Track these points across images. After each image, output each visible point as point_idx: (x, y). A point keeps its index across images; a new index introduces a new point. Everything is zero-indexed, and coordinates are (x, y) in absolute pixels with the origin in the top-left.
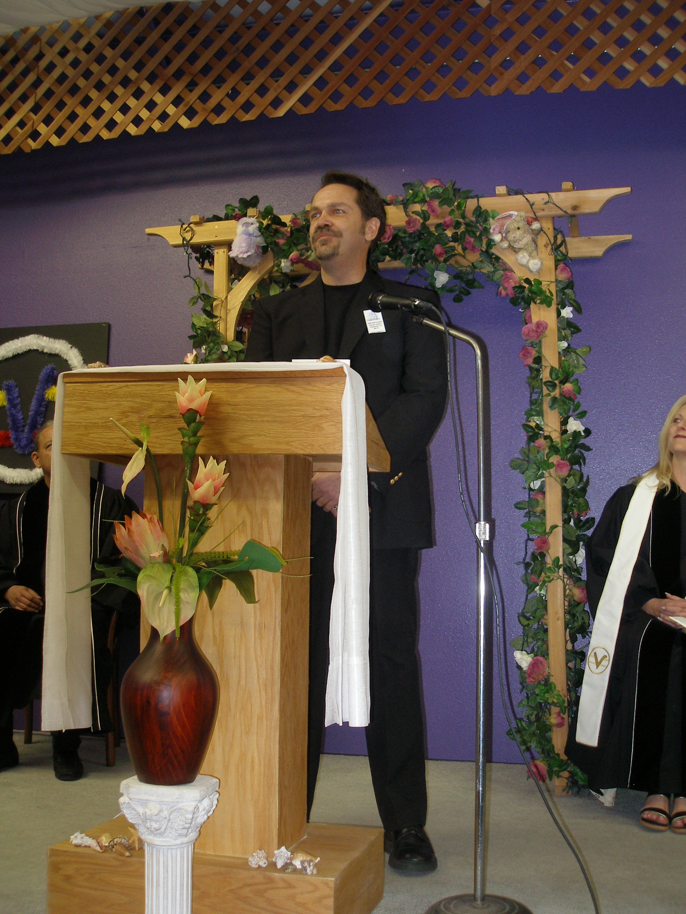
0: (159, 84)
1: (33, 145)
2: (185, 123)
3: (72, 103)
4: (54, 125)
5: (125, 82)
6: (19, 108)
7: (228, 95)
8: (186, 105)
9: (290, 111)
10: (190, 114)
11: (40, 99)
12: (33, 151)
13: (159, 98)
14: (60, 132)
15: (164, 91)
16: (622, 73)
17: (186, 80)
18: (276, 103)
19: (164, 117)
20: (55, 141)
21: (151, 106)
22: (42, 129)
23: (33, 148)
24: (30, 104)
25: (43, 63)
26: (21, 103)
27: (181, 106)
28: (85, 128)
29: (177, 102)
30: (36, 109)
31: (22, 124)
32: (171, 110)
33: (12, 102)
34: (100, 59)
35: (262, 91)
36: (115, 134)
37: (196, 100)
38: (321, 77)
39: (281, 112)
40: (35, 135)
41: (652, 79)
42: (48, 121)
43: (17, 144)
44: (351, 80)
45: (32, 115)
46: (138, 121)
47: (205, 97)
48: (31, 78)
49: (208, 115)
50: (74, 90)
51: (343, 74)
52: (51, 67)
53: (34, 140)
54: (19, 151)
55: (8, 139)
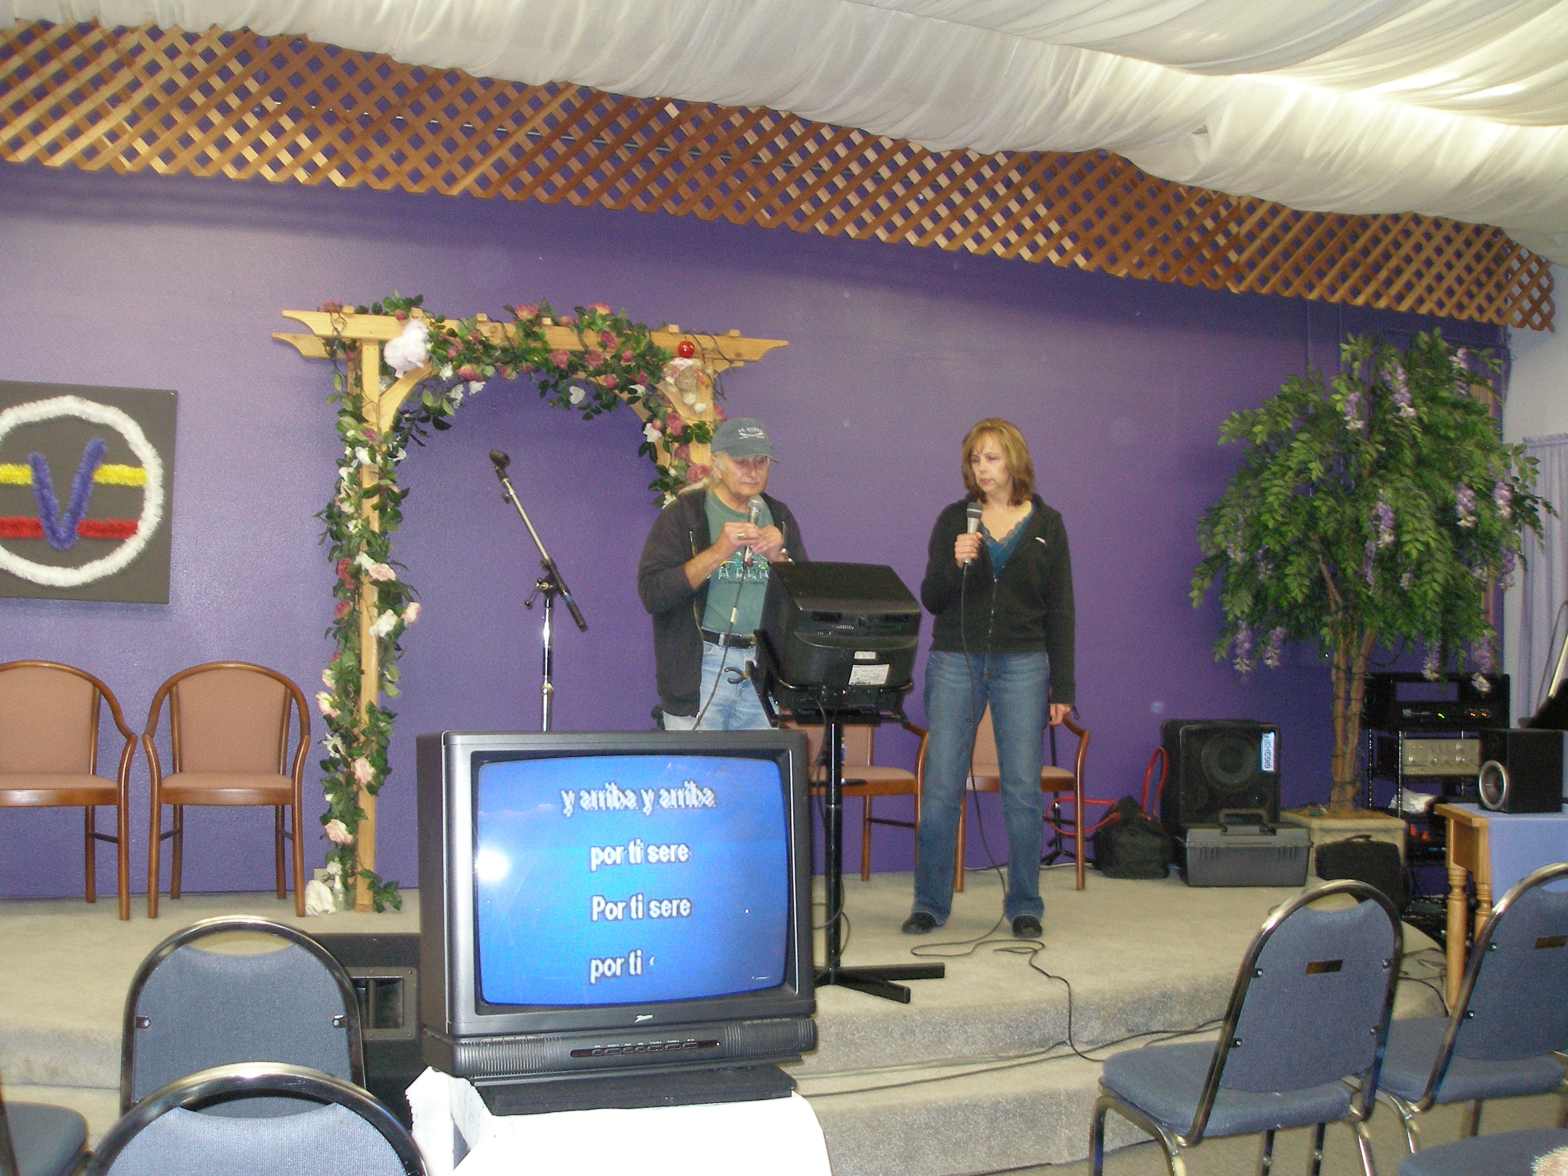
0: (305, 124)
1: (129, 166)
2: (338, 180)
3: (184, 122)
4: (159, 146)
5: (260, 112)
6: (108, 113)
7: (392, 157)
8: (340, 158)
9: (466, 192)
10: (345, 170)
11: (138, 107)
13: (304, 142)
14: (167, 157)
15: (312, 134)
16: (801, 216)
17: (340, 127)
18: (451, 179)
19: (311, 167)
20: (159, 166)
21: (295, 150)
22: (141, 146)
23: (129, 171)
25: (143, 61)
26: (111, 107)
27: (334, 158)
28: (203, 159)
29: (329, 152)
30: (133, 120)
31: (113, 136)
32: (320, 160)
33: (98, 103)
34: (225, 73)
35: (433, 161)
36: (245, 175)
37: (352, 157)
38: (501, 160)
39: (456, 191)
40: (131, 154)
41: (826, 228)
42: (150, 138)
43: (106, 161)
45: (127, 126)
46: (276, 165)
47: (364, 154)
49: (368, 177)
50: (187, 106)
52: (153, 68)
53: (130, 160)
54: (109, 170)
55: (91, 152)
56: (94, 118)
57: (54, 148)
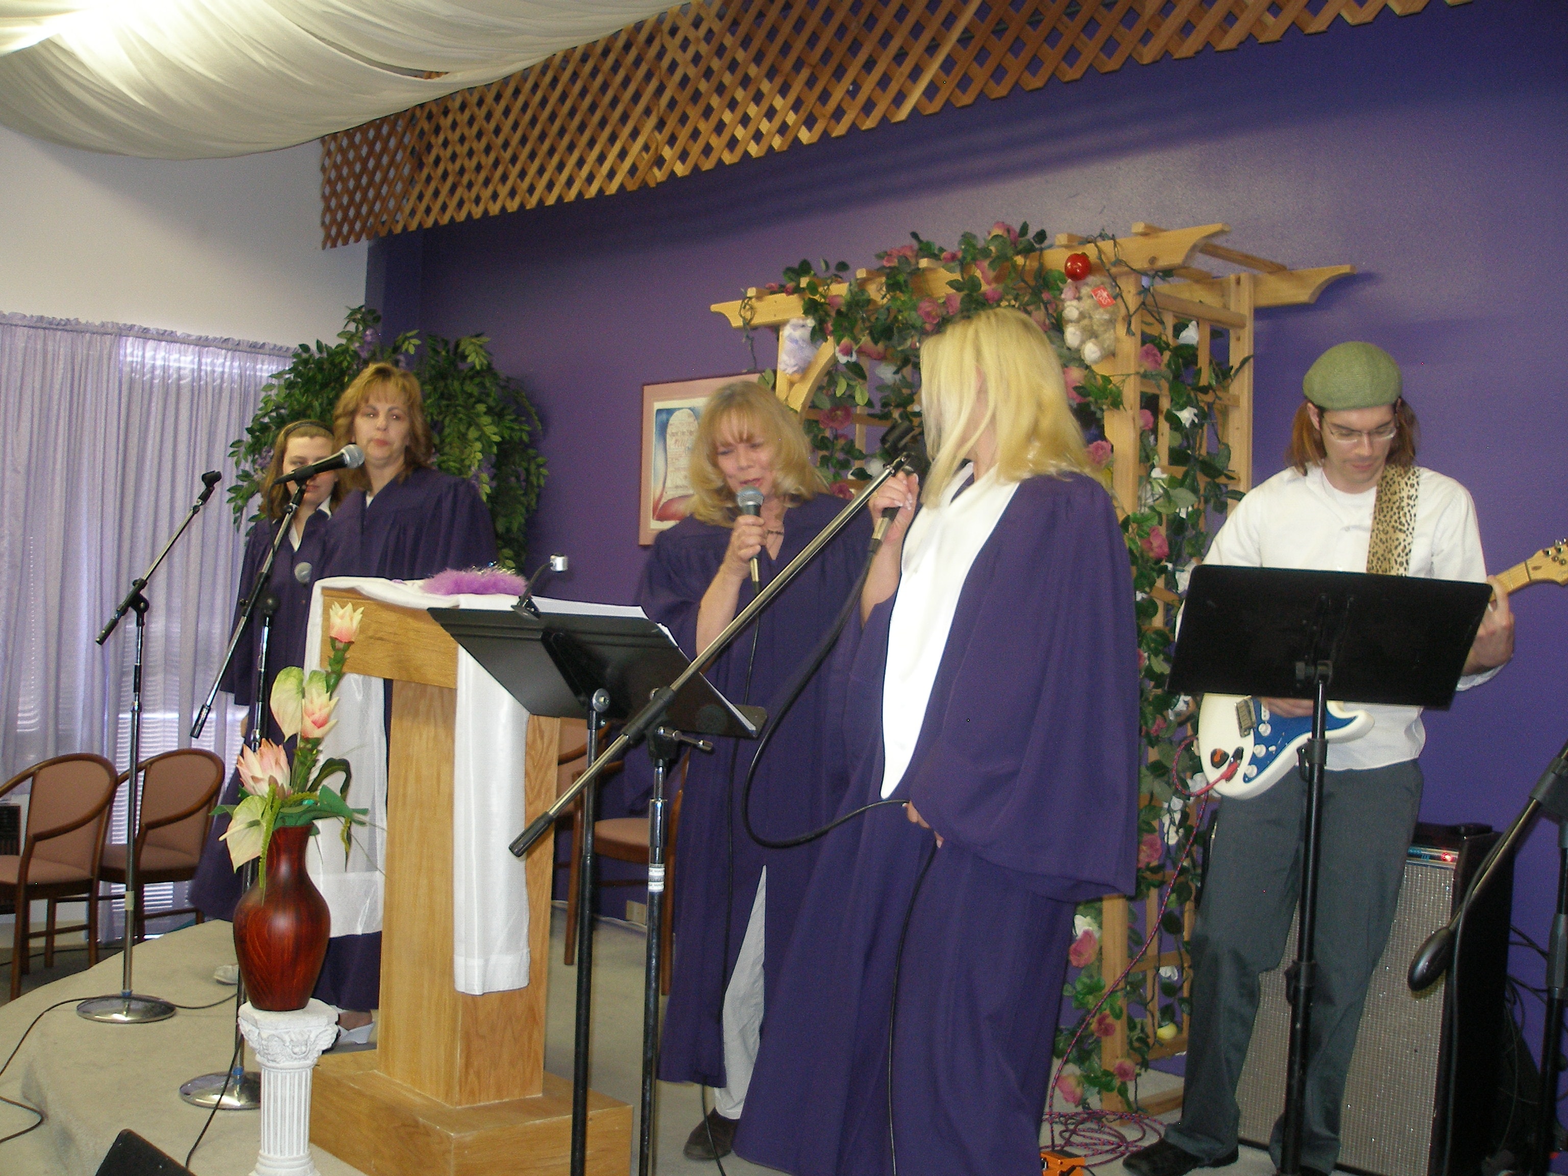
0: (779, 81)
1: (659, 175)
2: (805, 136)
3: (694, 113)
4: (679, 146)
5: (745, 82)
6: (643, 125)
7: (848, 92)
8: (805, 111)
9: (915, 111)
10: (810, 122)
11: (665, 111)
12: (658, 184)
13: (778, 102)
14: (683, 156)
15: (784, 91)
17: (805, 74)
18: (900, 99)
19: (783, 129)
20: (680, 170)
21: (771, 114)
22: (667, 153)
23: (659, 180)
24: (652, 121)
25: (665, 63)
26: (645, 118)
27: (801, 112)
28: (707, 150)
29: (796, 107)
30: (661, 125)
31: (646, 148)
32: (791, 118)
33: (636, 118)
34: (721, 51)
35: (884, 82)
36: (737, 156)
37: (815, 103)
38: (949, 56)
39: (903, 114)
40: (659, 162)
42: (672, 140)
43: (642, 177)
44: (981, 56)
45: (656, 133)
46: (758, 136)
47: (824, 97)
48: (654, 84)
49: (828, 123)
50: (696, 96)
51: (974, 47)
52: (673, 66)
53: (659, 169)
54: (644, 186)
55: (633, 170)
56: (635, 134)
57: (611, 174)
